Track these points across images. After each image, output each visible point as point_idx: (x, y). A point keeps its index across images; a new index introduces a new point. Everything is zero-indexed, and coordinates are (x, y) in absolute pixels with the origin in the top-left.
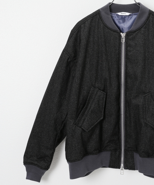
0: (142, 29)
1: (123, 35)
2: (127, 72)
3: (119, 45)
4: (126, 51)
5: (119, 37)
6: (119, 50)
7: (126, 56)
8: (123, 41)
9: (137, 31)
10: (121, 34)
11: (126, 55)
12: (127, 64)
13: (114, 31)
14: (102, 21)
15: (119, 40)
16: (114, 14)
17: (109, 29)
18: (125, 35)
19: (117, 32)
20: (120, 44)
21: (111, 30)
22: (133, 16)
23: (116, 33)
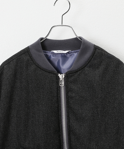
0: (85, 68)
1: (61, 77)
2: (69, 125)
3: (58, 91)
4: (66, 97)
5: (57, 79)
6: (58, 96)
7: (67, 104)
8: (62, 84)
9: (80, 70)
10: (59, 75)
11: (67, 102)
12: (69, 115)
13: (49, 72)
14: (32, 60)
15: (57, 84)
16: (49, 52)
17: (43, 70)
18: (64, 76)
19: (54, 74)
20: (59, 88)
21: (46, 71)
22: (72, 54)
23: (52, 75)
